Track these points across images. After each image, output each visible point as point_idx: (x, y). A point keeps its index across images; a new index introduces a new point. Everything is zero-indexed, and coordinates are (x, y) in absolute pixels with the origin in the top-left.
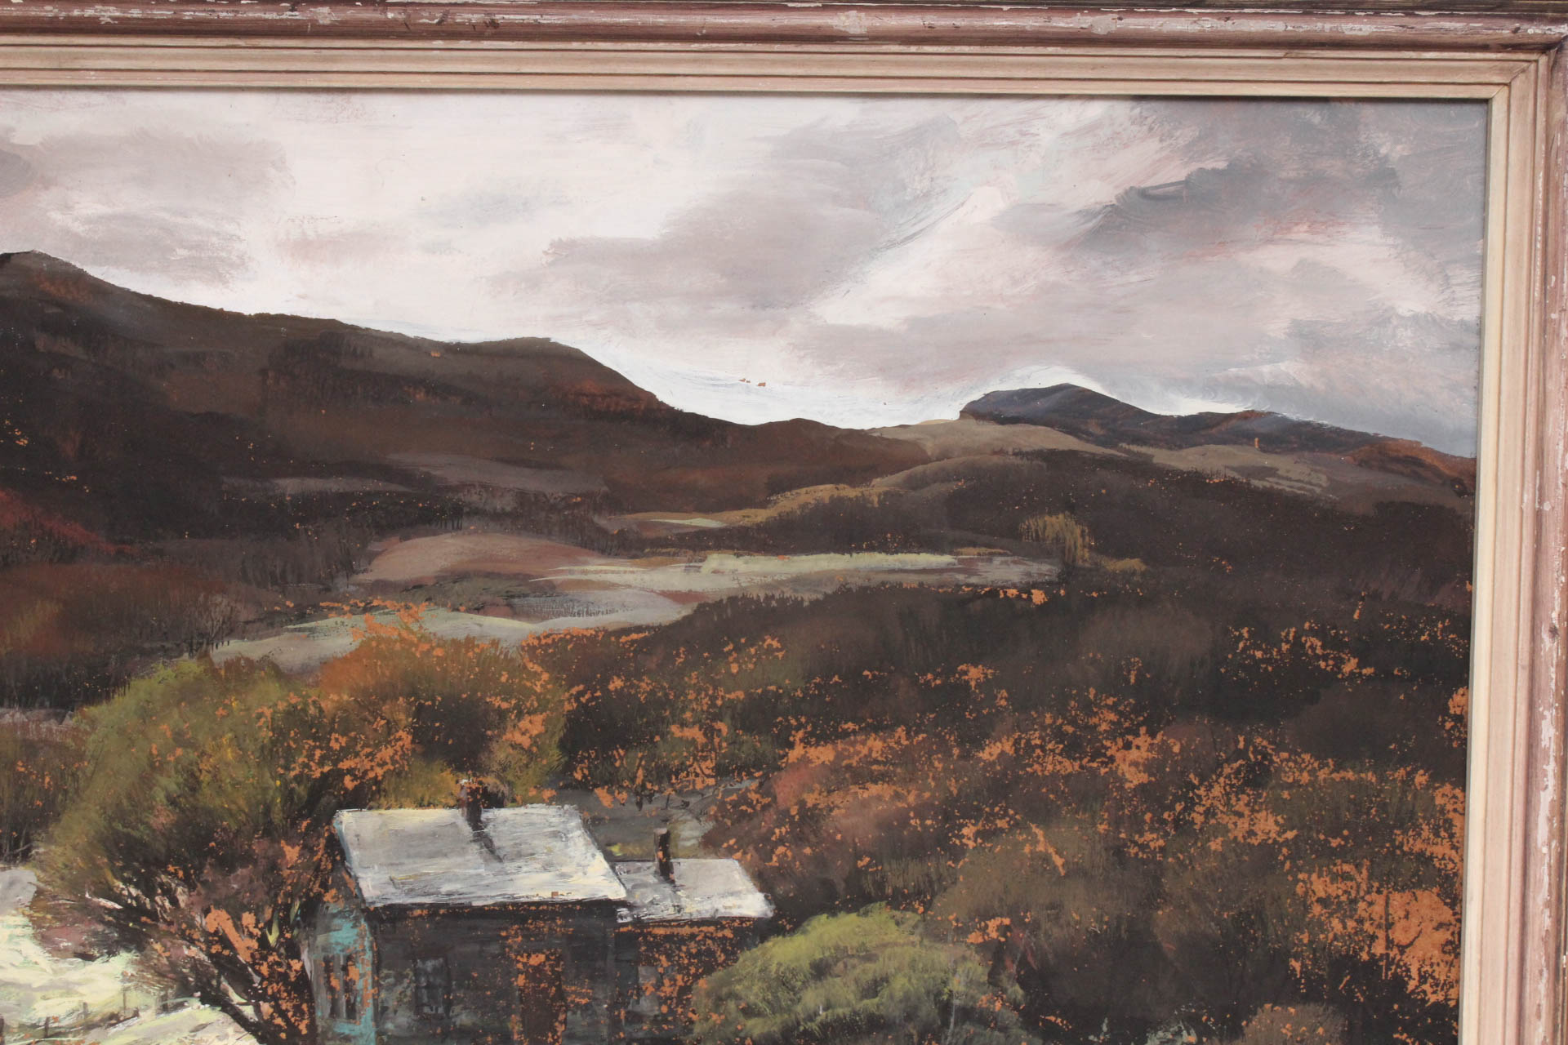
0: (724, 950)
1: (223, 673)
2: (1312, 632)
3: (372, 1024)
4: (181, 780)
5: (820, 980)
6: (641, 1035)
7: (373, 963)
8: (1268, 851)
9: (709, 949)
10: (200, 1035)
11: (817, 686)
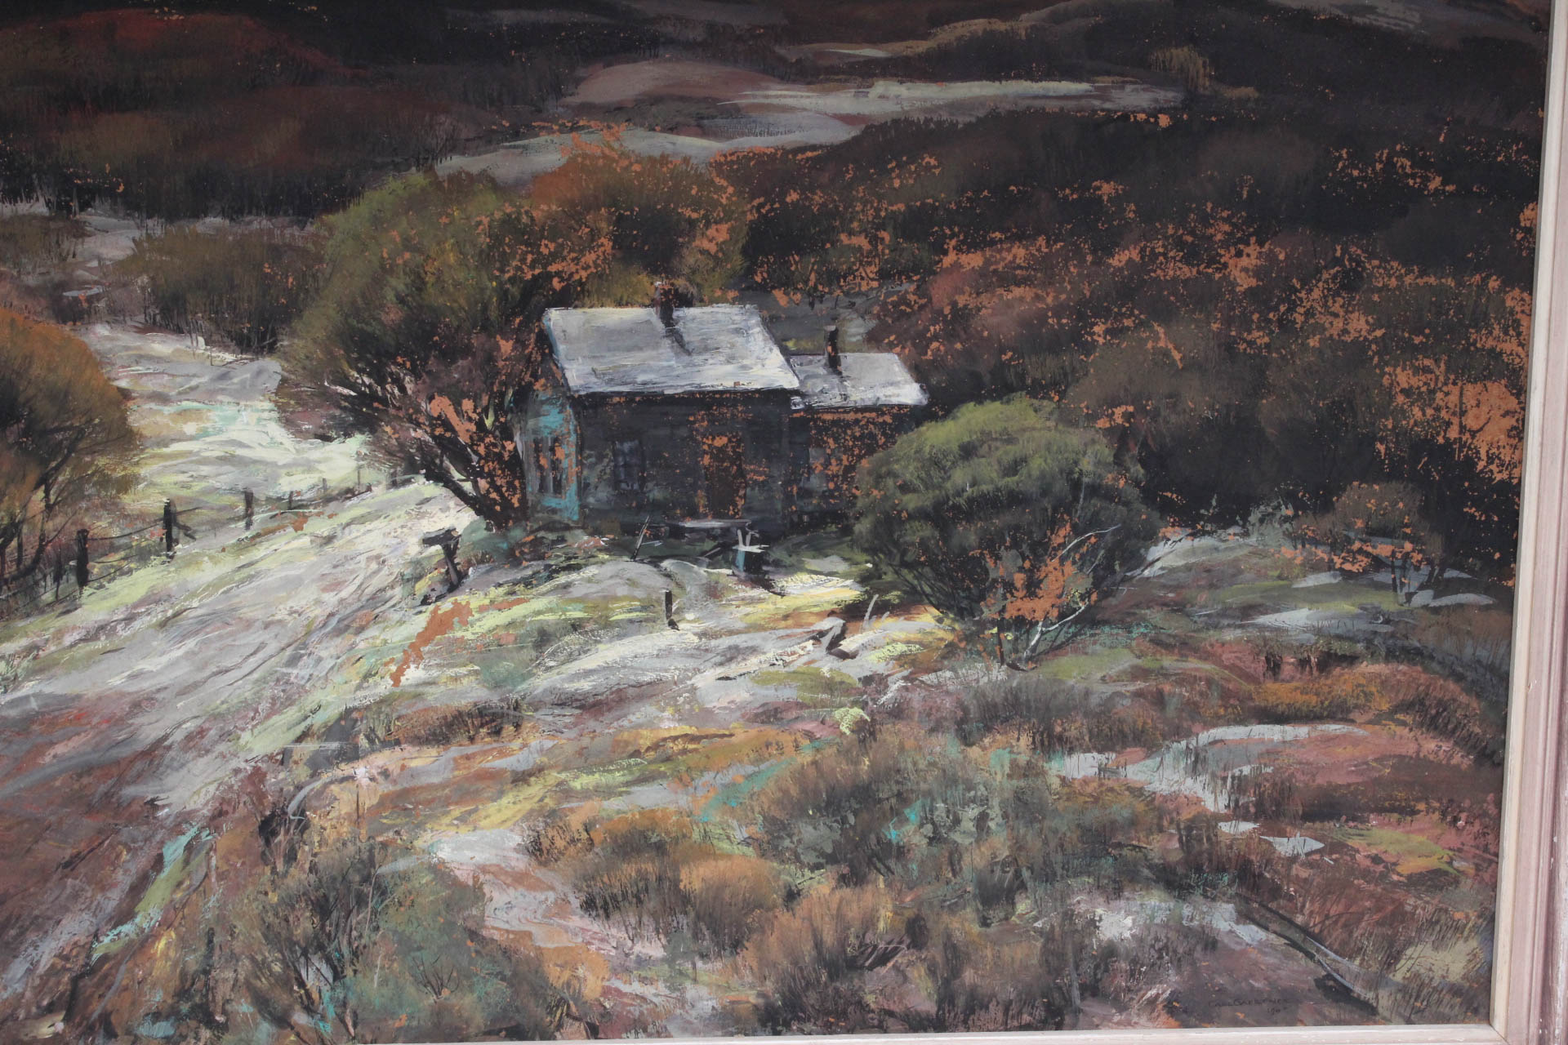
0: (884, 434)
1: (446, 185)
2: (1403, 153)
3: (575, 498)
4: (408, 281)
5: (968, 460)
6: (810, 508)
7: (577, 445)
8: (1359, 347)
9: (871, 433)
10: (425, 508)
11: (969, 199)
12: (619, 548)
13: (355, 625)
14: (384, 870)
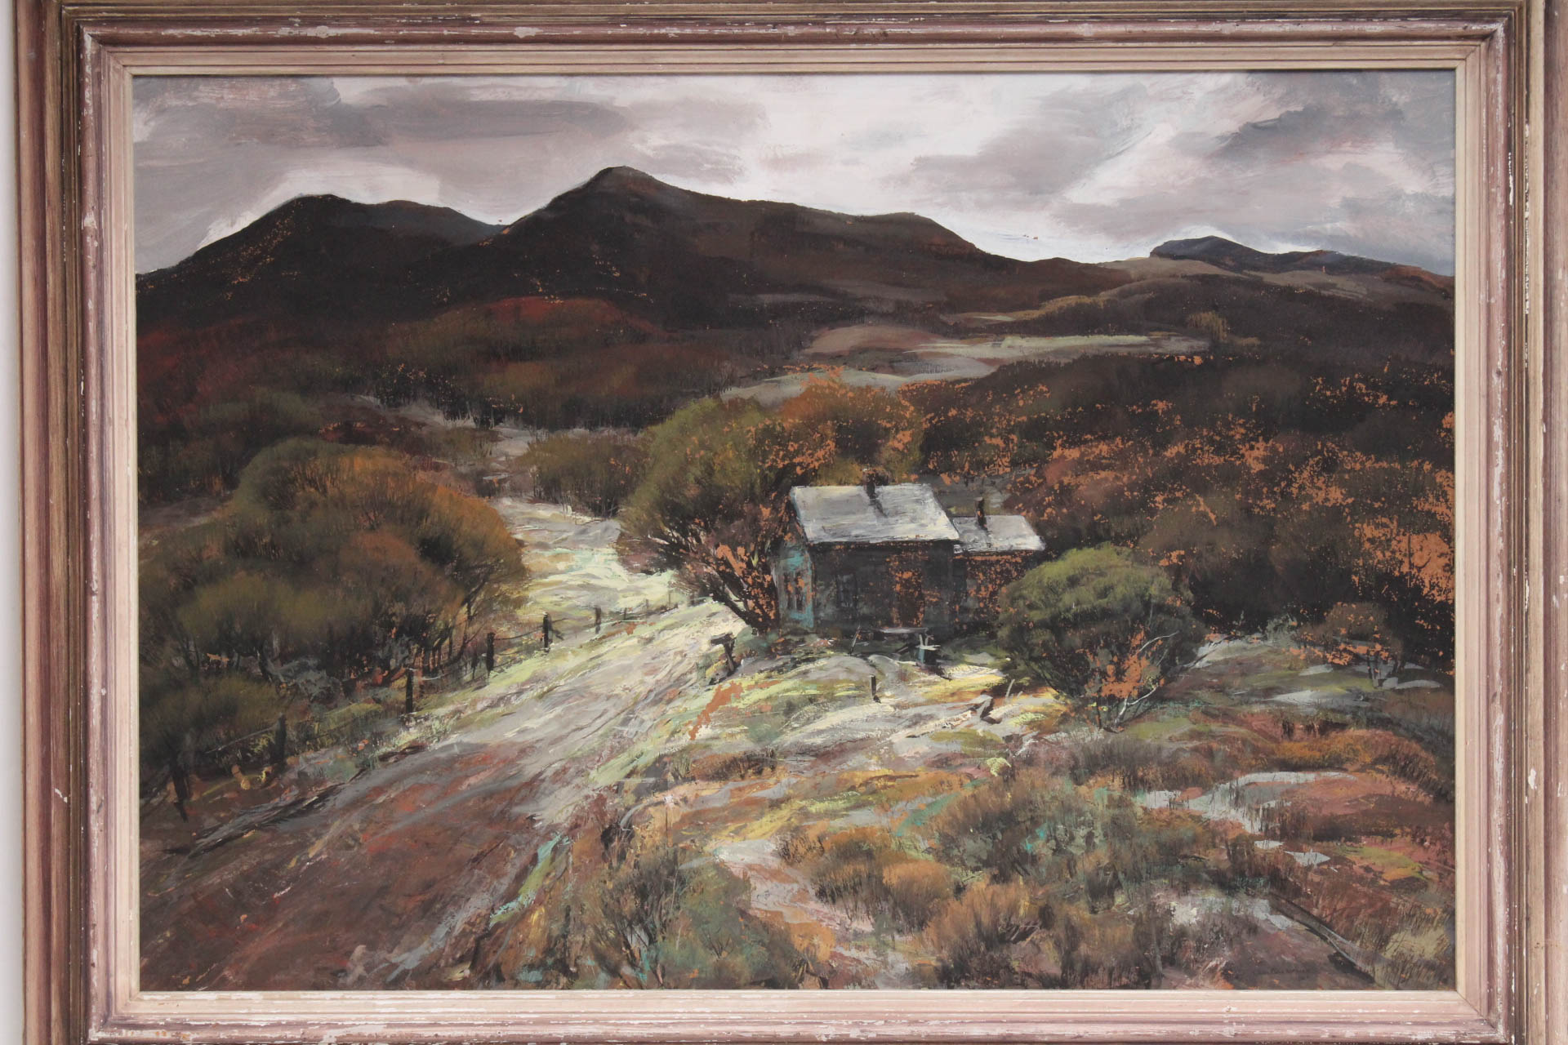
0: (1016, 570)
1: (727, 407)
2: (1359, 380)
3: (811, 613)
4: (703, 469)
5: (1073, 587)
6: (968, 620)
7: (812, 577)
8: (1337, 510)
9: (1007, 569)
10: (712, 619)
11: (1069, 413)
12: (839, 647)
13: (667, 698)
14: (683, 867)
